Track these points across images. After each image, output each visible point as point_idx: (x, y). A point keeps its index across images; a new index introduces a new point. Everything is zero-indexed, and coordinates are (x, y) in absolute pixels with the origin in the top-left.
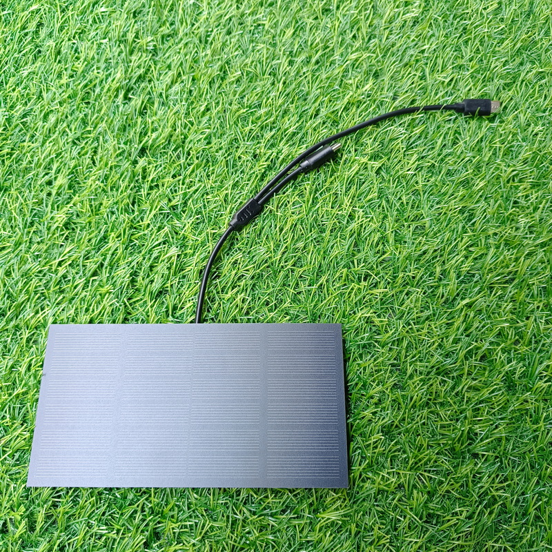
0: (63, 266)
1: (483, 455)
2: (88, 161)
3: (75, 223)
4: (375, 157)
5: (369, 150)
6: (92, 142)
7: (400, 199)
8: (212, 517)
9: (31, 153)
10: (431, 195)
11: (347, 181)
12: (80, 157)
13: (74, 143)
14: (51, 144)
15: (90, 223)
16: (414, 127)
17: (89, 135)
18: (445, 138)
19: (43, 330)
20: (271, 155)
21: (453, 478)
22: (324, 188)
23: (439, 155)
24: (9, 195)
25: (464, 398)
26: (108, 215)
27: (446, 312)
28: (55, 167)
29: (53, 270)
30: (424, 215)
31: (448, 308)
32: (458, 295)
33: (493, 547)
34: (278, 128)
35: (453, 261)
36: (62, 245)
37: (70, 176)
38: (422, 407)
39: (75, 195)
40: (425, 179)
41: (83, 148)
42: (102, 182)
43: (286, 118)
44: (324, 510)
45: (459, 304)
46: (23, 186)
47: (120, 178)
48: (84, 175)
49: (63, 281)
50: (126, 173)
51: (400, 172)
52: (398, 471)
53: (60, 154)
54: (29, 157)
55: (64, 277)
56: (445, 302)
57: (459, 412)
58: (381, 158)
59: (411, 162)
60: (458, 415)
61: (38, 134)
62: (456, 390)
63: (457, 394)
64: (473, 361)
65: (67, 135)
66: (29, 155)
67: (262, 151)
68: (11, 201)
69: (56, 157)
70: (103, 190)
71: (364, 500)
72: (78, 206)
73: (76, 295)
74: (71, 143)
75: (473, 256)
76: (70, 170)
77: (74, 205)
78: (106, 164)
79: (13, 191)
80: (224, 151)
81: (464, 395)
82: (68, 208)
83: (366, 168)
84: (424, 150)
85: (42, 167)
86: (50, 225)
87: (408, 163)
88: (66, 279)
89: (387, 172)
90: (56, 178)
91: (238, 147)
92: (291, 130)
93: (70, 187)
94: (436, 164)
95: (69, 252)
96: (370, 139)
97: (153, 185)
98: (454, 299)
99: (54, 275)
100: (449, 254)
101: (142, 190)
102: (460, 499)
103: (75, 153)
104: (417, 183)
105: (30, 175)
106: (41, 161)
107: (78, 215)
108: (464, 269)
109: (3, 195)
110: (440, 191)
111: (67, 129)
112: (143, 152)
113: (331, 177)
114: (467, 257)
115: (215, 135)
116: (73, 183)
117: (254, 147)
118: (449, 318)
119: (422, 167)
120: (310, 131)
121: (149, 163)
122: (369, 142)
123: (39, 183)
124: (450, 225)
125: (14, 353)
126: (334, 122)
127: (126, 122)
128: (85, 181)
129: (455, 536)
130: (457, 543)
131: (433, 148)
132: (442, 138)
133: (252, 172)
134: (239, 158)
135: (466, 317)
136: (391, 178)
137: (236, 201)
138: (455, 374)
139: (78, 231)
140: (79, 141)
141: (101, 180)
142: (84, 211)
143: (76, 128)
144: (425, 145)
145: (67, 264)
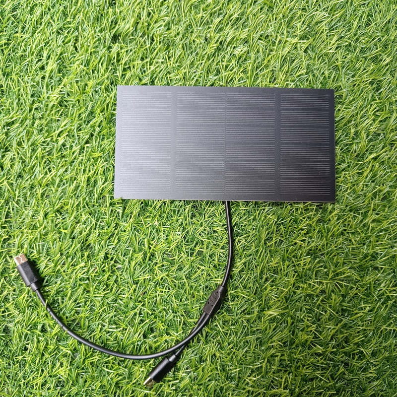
0: (62, 137)
1: (382, 268)
2: (72, 48)
3: (66, 101)
4: (303, 37)
5: (298, 33)
6: (73, 32)
7: (323, 73)
8: (189, 316)
9: (24, 42)
10: (348, 70)
11: (281, 60)
12: (64, 45)
13: (58, 33)
14: (40, 34)
15: (79, 101)
16: (335, 11)
17: (69, 26)
18: (360, 20)
19: (52, 187)
20: (219, 38)
21: (360, 285)
22: (263, 65)
23: (355, 35)
24: (11, 78)
25: (369, 228)
26: (92, 94)
27: (357, 164)
28: (45, 54)
29: (54, 140)
30: (342, 86)
31: (359, 161)
32: (367, 151)
33: (386, 329)
34: (224, 14)
35: (365, 124)
36: (58, 120)
37: (58, 62)
38: (339, 236)
39: (64, 78)
40: (343, 56)
41: (66, 37)
42: (85, 66)
43: (231, 6)
44: (268, 309)
45: (367, 157)
46: (21, 71)
47: (99, 62)
48: (69, 60)
49: (63, 148)
50: (103, 58)
51: (324, 51)
52: (321, 281)
53: (48, 43)
54: (23, 46)
55: (64, 145)
56: (357, 156)
57: (365, 238)
58: (308, 39)
59: (333, 42)
60: (365, 241)
61: (27, 26)
62: (364, 222)
63: (364, 225)
64: (377, 201)
65: (52, 26)
66: (23, 44)
67: (212, 35)
68: (13, 84)
69: (45, 46)
70: (87, 73)
71: (297, 301)
72: (68, 87)
73: (75, 159)
74: (55, 33)
75: (380, 119)
76: (57, 57)
77: (65, 86)
78: (87, 51)
79: (14, 76)
80: (181, 36)
81: (369, 226)
82: (60, 89)
83: (296, 48)
84: (342, 31)
85: (34, 55)
86: (47, 103)
87: (330, 43)
88: (65, 147)
89: (313, 51)
90: (47, 64)
91: (192, 32)
92: (235, 16)
93: (59, 71)
94: (352, 43)
95: (65, 126)
96: (299, 22)
97: (126, 67)
98: (364, 154)
99: (55, 144)
100: (361, 118)
101: (118, 72)
102: (365, 298)
103: (60, 42)
104: (337, 60)
105: (26, 62)
106: (33, 49)
107: (68, 95)
108: (372, 130)
109: (6, 79)
110: (355, 66)
111: (51, 21)
112: (115, 38)
113: (268, 55)
114: (374, 120)
115: (173, 23)
116: (62, 67)
117: (205, 32)
118: (360, 168)
119: (341, 46)
120: (251, 16)
121: (121, 48)
122: (299, 25)
123: (34, 68)
124: (362, 95)
125: (33, 205)
126: (270, 7)
127: (99, 13)
128: (70, 65)
129: (360, 323)
130: (362, 328)
131: (349, 29)
132: (357, 20)
133: (205, 53)
134: (194, 41)
135: (372, 167)
136: (317, 56)
137: (193, 79)
138: (363, 211)
139: (71, 108)
140: (62, 31)
141: (84, 64)
142: (73, 91)
143: (58, 19)
144: (344, 26)
145: (65, 135)
